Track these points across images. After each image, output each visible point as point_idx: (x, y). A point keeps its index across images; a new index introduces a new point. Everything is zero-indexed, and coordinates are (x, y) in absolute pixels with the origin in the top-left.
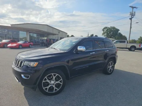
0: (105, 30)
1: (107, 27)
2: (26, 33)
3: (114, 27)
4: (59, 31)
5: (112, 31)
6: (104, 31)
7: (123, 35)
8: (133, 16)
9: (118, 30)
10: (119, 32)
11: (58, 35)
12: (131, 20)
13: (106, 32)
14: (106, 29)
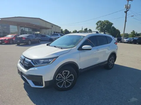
0: (99, 24)
1: (100, 21)
2: (16, 27)
3: (108, 21)
4: (53, 25)
5: (106, 25)
7: (117, 29)
8: (128, 9)
9: (112, 24)
10: (113, 25)
11: (51, 29)
12: (126, 14)
13: (100, 26)
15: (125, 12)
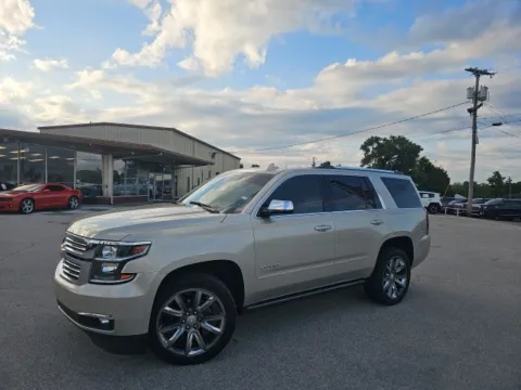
0: (371, 148)
1: (377, 139)
3: (404, 139)
4: (214, 151)
5: (396, 152)
6: (368, 151)
8: (479, 103)
9: (418, 149)
10: (421, 154)
11: (212, 164)
12: (475, 116)
13: (373, 155)
14: (375, 145)
15: (470, 111)
